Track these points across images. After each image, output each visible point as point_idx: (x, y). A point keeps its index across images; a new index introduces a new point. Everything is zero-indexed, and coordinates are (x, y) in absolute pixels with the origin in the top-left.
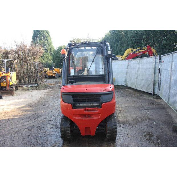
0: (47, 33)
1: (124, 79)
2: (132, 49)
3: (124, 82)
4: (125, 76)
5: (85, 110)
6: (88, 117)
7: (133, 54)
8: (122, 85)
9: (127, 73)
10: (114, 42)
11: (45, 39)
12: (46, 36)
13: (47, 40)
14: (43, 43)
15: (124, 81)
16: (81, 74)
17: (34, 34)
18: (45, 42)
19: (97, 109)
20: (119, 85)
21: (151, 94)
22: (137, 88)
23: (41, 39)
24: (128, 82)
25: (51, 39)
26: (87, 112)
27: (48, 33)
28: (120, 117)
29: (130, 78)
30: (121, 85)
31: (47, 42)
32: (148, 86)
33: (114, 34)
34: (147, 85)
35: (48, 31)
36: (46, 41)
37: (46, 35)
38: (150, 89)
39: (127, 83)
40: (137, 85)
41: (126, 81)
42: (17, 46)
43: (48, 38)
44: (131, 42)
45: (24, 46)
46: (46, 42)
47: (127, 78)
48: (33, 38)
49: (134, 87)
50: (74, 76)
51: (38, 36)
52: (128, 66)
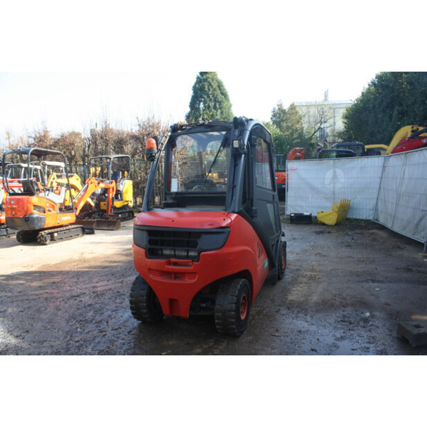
0: (222, 94)
1: (372, 204)
2: (415, 128)
3: (371, 212)
4: (375, 196)
5: (169, 263)
6: (176, 278)
7: (411, 140)
8: (368, 218)
9: (380, 188)
10: (383, 109)
11: (218, 106)
12: (220, 100)
13: (220, 108)
14: (212, 116)
15: (373, 209)
16: (192, 188)
17: (193, 97)
18: (217, 115)
19: (190, 264)
20: (361, 218)
21: (423, 244)
22: (396, 229)
23: (209, 107)
24: (380, 213)
25: (230, 106)
26: (171, 267)
27: (224, 94)
28: (296, 292)
29: (385, 201)
30: (364, 218)
31: (222, 113)
32: (417, 225)
33: (384, 90)
34: (415, 222)
35: (225, 89)
36: (219, 111)
37: (220, 97)
38: (421, 232)
39: (378, 215)
40: (395, 221)
41: (376, 209)
42: (139, 125)
43: (224, 105)
44: (422, 108)
45: (153, 126)
46: (218, 113)
47: (379, 203)
48: (190, 106)
49: (389, 226)
50: (177, 193)
51: (201, 101)
52: (384, 170)
